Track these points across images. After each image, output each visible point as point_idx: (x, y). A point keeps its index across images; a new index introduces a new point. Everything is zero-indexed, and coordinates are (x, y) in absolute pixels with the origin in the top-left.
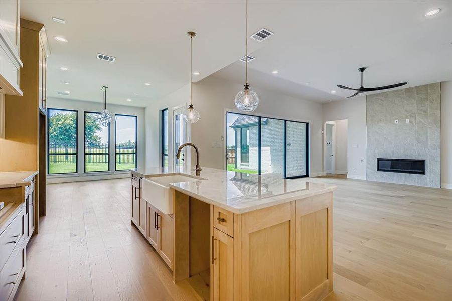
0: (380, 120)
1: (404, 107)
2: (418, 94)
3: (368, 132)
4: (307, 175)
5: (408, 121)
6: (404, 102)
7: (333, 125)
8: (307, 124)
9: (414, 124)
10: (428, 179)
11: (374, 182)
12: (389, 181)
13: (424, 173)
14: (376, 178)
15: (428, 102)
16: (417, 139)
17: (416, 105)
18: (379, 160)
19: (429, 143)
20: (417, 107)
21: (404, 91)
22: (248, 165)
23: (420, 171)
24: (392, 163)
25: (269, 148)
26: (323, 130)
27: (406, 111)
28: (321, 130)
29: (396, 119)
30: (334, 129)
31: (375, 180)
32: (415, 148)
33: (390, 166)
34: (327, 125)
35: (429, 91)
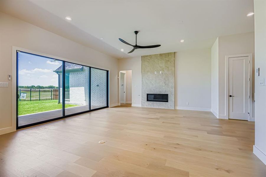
0: (148, 71)
1: (159, 64)
2: (165, 58)
3: (142, 78)
4: (107, 107)
5: (161, 72)
6: (159, 61)
7: (125, 74)
8: (108, 71)
9: (163, 74)
10: (169, 105)
11: (145, 108)
12: (152, 107)
13: (167, 101)
14: (146, 105)
15: (169, 62)
16: (165, 83)
17: (164, 64)
18: (148, 95)
19: (170, 85)
20: (165, 65)
21: (159, 55)
22: (69, 101)
23: (166, 100)
24: (154, 96)
25: (84, 87)
26: (118, 76)
27: (160, 67)
28: (117, 76)
29: (155, 71)
30: (125, 76)
31: (146, 107)
32: (164, 87)
33: (153, 99)
34: (121, 73)
35: (170, 56)
